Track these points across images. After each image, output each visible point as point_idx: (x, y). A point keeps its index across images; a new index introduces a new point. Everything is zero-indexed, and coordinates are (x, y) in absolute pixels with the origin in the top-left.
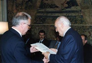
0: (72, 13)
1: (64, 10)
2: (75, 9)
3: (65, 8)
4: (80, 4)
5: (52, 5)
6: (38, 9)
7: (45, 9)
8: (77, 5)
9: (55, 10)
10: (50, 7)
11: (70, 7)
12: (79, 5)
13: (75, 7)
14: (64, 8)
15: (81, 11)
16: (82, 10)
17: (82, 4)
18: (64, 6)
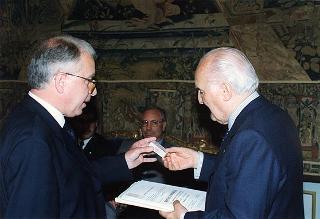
0: (196, 40)
1: (167, 27)
2: (207, 25)
3: (171, 21)
4: (225, 4)
5: (122, 8)
6: (67, 22)
7: (93, 23)
8: (214, 10)
9: (132, 29)
10: (111, 17)
11: (190, 16)
12: (222, 7)
13: (205, 16)
14: (164, 20)
15: (227, 31)
16: (234, 28)
17: (233, 4)
18: (168, 13)
